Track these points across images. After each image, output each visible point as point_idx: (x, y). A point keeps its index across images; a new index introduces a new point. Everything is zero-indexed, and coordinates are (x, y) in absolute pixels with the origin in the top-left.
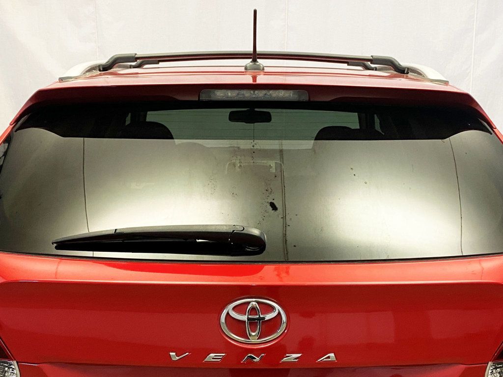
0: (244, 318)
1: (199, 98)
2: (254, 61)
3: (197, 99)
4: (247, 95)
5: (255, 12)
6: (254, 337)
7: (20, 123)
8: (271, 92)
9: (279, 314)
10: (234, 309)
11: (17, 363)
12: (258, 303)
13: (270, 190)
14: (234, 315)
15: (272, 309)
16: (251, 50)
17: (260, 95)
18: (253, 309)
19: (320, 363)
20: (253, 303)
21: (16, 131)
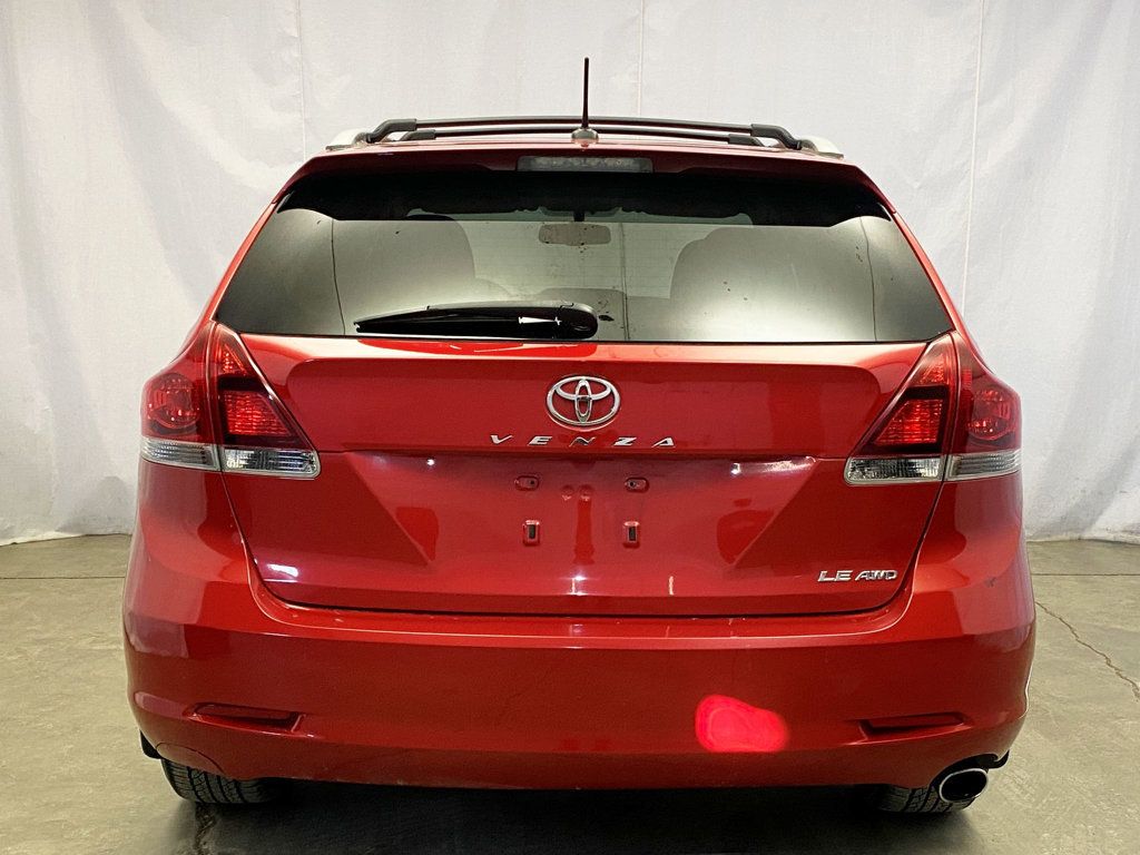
0: (574, 397)
1: (516, 167)
2: (585, 126)
3: (513, 169)
4: (576, 164)
5: (587, 61)
6: (583, 419)
7: (282, 202)
8: (607, 160)
9: (612, 393)
10: (563, 387)
11: (318, 452)
12: (589, 381)
13: (604, 302)
14: (561, 393)
15: (605, 388)
16: (580, 114)
17: (594, 164)
18: (584, 388)
19: (656, 449)
20: (584, 381)
21: (279, 212)
